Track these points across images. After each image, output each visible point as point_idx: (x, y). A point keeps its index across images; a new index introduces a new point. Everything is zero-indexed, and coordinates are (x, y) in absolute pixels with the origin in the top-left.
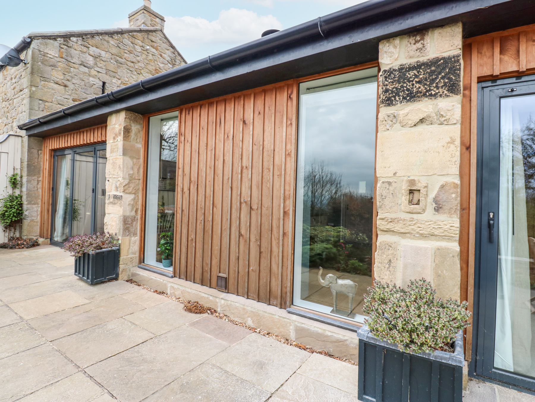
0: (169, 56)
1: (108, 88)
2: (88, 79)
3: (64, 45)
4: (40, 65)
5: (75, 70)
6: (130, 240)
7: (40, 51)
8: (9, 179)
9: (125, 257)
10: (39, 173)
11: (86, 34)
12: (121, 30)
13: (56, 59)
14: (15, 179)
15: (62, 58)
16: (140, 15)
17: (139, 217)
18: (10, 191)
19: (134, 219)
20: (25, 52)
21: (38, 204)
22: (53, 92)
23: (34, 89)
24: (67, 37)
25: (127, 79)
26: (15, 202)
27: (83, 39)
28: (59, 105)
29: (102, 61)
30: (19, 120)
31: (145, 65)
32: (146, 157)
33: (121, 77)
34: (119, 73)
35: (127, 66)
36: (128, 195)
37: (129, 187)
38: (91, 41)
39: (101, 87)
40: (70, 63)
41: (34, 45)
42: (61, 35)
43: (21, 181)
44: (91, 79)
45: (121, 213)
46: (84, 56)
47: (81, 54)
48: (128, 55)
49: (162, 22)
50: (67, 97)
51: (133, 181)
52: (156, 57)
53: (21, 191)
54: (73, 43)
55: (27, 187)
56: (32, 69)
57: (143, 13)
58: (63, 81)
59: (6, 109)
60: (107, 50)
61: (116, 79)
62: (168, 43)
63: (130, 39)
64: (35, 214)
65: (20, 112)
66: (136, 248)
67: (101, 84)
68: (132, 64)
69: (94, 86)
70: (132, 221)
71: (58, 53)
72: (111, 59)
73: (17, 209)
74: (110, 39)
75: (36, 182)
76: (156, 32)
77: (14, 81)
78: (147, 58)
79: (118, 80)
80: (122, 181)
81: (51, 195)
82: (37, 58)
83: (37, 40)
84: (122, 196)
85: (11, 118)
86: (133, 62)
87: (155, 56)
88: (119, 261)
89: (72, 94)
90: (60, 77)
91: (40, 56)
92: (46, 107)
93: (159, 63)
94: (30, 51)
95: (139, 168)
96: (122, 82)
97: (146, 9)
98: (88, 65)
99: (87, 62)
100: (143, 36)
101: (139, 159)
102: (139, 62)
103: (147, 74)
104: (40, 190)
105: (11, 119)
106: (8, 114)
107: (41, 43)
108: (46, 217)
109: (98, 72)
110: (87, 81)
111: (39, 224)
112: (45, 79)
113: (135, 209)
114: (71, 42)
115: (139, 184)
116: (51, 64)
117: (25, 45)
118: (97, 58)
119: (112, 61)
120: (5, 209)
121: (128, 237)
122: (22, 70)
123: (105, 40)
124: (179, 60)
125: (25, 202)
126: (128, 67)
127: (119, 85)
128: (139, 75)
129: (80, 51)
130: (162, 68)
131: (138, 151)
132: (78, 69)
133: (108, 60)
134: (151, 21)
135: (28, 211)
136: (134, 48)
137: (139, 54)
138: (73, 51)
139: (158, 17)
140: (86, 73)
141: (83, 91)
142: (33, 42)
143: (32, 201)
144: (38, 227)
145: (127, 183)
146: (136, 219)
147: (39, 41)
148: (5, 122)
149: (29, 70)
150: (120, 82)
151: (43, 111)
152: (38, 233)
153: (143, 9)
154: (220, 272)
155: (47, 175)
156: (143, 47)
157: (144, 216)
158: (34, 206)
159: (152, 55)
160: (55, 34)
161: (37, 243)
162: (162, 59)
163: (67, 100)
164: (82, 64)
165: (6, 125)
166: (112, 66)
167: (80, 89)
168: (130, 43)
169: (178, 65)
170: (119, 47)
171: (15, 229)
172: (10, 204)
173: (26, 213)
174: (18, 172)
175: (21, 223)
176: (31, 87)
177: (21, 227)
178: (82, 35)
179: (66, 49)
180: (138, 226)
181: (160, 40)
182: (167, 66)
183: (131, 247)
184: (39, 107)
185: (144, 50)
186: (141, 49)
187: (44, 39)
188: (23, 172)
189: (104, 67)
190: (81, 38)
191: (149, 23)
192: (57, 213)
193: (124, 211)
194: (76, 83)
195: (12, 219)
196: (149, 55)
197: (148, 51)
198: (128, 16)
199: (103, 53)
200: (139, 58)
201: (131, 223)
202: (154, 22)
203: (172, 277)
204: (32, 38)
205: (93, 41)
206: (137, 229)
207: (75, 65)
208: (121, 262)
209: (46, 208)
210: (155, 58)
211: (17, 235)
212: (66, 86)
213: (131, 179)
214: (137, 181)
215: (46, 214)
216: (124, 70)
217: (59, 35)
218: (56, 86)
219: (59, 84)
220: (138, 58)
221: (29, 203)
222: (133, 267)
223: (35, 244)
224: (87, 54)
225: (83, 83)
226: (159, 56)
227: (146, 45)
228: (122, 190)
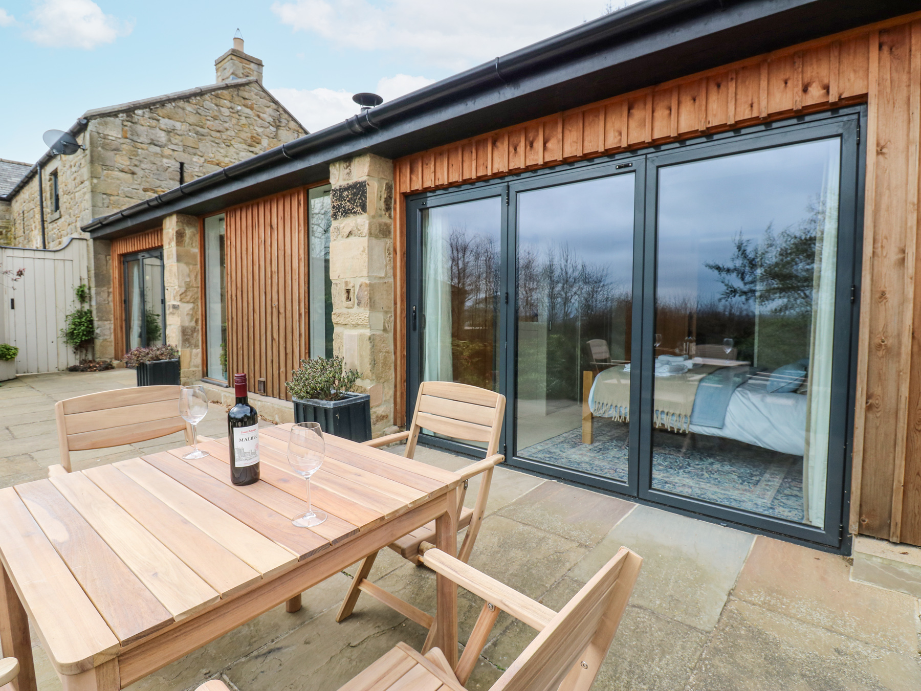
0: (270, 115)
1: (187, 169)
2: (161, 162)
3: (127, 121)
4: (100, 151)
5: (143, 152)
6: (191, 353)
7: (99, 133)
8: (75, 292)
9: (186, 370)
10: (109, 284)
11: (154, 104)
12: (199, 91)
13: (119, 140)
14: (83, 291)
15: (126, 138)
16: (228, 63)
17: (200, 327)
18: (78, 306)
19: (194, 330)
20: (82, 135)
21: (110, 320)
22: (118, 182)
23: (95, 181)
24: (130, 111)
25: (212, 155)
26: (84, 318)
27: (151, 109)
28: (127, 198)
29: (178, 135)
30: (83, 219)
31: (236, 133)
32: (203, 263)
33: (204, 153)
34: (201, 149)
35: (211, 138)
36: (185, 305)
37: (186, 296)
38: (161, 111)
39: (179, 170)
40: (136, 143)
41: (91, 127)
42: (123, 109)
43: (90, 294)
44: (165, 160)
45: (179, 323)
46: (153, 131)
47: (149, 131)
48: (211, 123)
49: (259, 68)
50: (135, 187)
51: (191, 289)
52: (252, 119)
53: (91, 306)
54: (138, 117)
55: (96, 300)
56: (92, 156)
57: (231, 59)
58: (130, 167)
59: (67, 204)
60: (182, 120)
61: (198, 157)
62: (268, 98)
63: (214, 101)
64: (107, 332)
65: (83, 209)
66: (198, 360)
67: (178, 165)
68: (218, 134)
69: (170, 170)
70: (192, 331)
71: (121, 133)
72: (190, 130)
73: (87, 327)
74: (187, 104)
75: (106, 295)
76: (250, 85)
77: (74, 169)
78: (238, 122)
79: (200, 158)
80: (178, 289)
81: (123, 308)
82: (97, 143)
83: (95, 119)
84: (178, 305)
85: (74, 216)
86: (219, 131)
87: (249, 118)
88: (179, 374)
89: (142, 182)
90: (125, 163)
91: (99, 139)
92: (112, 202)
93: (256, 128)
94: (87, 134)
95: (197, 274)
96: (205, 160)
97: (236, 54)
98: (160, 144)
99: (159, 139)
100: (232, 93)
101: (196, 265)
102: (227, 130)
103: (240, 145)
104: (111, 304)
105: (74, 218)
106: (71, 211)
107: (99, 124)
108: (119, 335)
109: (174, 150)
110: (160, 164)
111: (113, 344)
112: (106, 167)
113: (194, 319)
114: (136, 117)
115: (197, 292)
116: (113, 147)
117: (81, 127)
118: (171, 132)
119: (190, 134)
120: (73, 327)
121: (189, 349)
122: (81, 157)
123: (179, 107)
124: (285, 119)
125: (95, 318)
126: (213, 139)
127: (202, 164)
128: (228, 148)
129: (149, 126)
130: (261, 134)
131: (194, 256)
132: (147, 149)
133: (185, 133)
134: (244, 69)
135: (99, 329)
136: (220, 111)
137: (227, 119)
138: (139, 128)
139: (252, 62)
140: (157, 154)
141: (156, 177)
142: (90, 124)
143: (103, 317)
144: (113, 348)
145: (183, 291)
146: (196, 329)
147: (96, 121)
148: (68, 221)
149: (88, 157)
150: (202, 160)
151: (108, 207)
152: (113, 355)
153: (232, 54)
154: (261, 377)
155: (117, 285)
156: (232, 109)
157: (204, 327)
158: (106, 323)
159: (246, 117)
160: (116, 110)
161: (111, 365)
162: (260, 121)
163: (136, 191)
164: (153, 143)
165: (69, 225)
166: (191, 139)
167: (152, 175)
168: (213, 105)
169: (284, 127)
170: (199, 114)
171: (87, 351)
172: (79, 320)
173: (97, 331)
174: (86, 282)
175: (93, 343)
176: (92, 179)
177: (93, 348)
178: (149, 105)
179: (131, 127)
180: (199, 337)
181: (256, 95)
182: (268, 130)
183: (193, 360)
184: (103, 203)
185: (233, 113)
186: (229, 112)
187: (103, 117)
188: (91, 282)
189: (180, 143)
190: (148, 110)
191: (240, 73)
192: (131, 330)
193: (182, 321)
194: (146, 169)
195: (81, 338)
196: (241, 118)
197: (239, 113)
198: (214, 64)
199: (178, 125)
200: (228, 124)
201: (192, 334)
202: (248, 70)
203: (227, 387)
204: (88, 119)
205: (163, 110)
206: (198, 340)
207: (143, 146)
208: (182, 375)
209: (119, 325)
210: (250, 122)
211: (90, 357)
212: (133, 173)
213: (188, 287)
214: (196, 289)
215: (119, 331)
216: (207, 144)
217: (120, 109)
218: (122, 175)
219: (125, 172)
220: (226, 125)
221: (100, 319)
222: (196, 380)
223: (108, 367)
224: (158, 129)
225: (155, 167)
226: (256, 118)
227: (236, 105)
228: (179, 299)
